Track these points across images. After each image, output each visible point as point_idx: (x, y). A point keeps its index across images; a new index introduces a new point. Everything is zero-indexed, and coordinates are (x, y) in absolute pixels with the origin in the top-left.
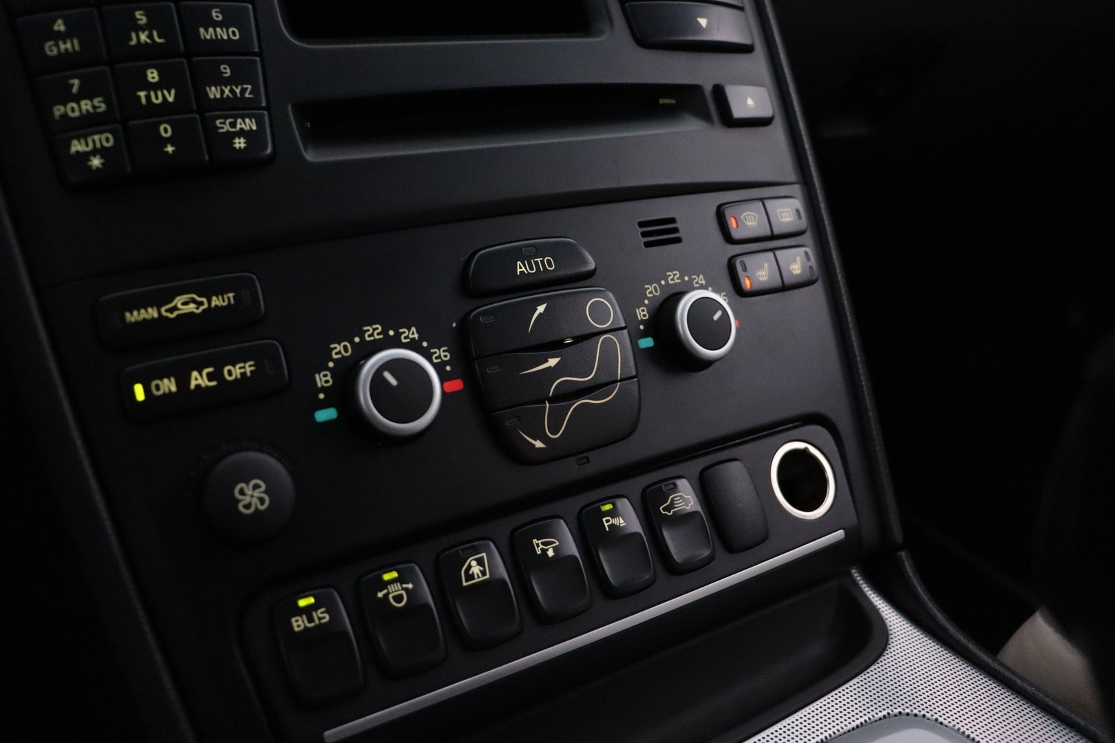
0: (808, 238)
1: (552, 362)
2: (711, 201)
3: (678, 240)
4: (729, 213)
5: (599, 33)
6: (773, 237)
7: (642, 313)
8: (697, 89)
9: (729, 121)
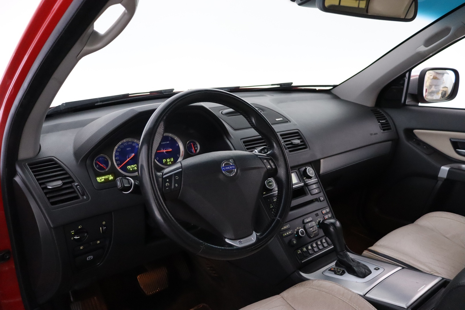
0: (330, 212)
1: (312, 229)
2: (320, 210)
3: (318, 215)
4: (323, 211)
5: (307, 195)
6: (327, 213)
7: (317, 223)
8: (317, 198)
9: (321, 201)
